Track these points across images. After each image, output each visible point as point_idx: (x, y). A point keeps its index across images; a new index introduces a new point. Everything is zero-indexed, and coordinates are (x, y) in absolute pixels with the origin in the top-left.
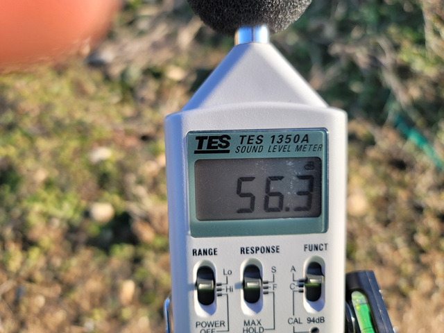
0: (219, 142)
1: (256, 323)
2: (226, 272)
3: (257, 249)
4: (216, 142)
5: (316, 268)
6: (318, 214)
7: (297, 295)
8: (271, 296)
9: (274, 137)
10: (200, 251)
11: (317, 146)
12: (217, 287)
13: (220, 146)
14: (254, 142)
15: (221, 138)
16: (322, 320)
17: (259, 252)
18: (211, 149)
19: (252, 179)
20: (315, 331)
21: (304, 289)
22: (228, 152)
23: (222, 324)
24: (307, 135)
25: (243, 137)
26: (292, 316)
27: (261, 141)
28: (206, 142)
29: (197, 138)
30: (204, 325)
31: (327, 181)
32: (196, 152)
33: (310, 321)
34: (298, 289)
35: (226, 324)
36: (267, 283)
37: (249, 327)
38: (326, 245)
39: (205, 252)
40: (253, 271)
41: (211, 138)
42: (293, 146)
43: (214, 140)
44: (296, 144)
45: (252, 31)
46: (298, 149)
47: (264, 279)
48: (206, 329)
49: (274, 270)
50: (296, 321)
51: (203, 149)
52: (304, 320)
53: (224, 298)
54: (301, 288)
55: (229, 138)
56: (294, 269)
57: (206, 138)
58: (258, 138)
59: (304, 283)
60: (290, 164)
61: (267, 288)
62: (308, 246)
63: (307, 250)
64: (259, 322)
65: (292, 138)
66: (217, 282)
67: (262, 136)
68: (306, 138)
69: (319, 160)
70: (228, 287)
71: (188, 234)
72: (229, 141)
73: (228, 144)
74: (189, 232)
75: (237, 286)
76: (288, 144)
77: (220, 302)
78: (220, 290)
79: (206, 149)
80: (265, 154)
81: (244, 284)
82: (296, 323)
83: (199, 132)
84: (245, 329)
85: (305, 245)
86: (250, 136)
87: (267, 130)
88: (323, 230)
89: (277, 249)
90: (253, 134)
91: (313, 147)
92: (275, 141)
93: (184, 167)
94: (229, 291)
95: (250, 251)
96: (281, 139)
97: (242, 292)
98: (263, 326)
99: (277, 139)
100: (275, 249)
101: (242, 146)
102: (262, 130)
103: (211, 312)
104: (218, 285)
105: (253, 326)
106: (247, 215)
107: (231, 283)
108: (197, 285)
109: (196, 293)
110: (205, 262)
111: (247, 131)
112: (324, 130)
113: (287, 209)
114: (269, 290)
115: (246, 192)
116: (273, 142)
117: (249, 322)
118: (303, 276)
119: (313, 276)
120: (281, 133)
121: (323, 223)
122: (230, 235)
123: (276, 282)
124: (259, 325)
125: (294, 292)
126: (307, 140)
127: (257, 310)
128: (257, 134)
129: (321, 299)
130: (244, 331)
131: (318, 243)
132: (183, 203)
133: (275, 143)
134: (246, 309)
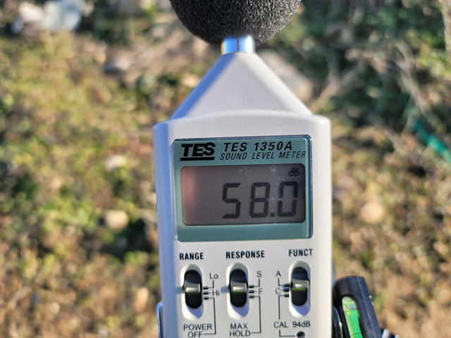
0: (204, 150)
1: (243, 326)
2: (212, 276)
3: (242, 254)
4: (201, 150)
5: (301, 273)
6: (303, 220)
7: (283, 299)
8: (256, 300)
9: (257, 144)
10: (186, 255)
11: (301, 153)
12: (204, 291)
13: (205, 153)
14: (238, 149)
15: (206, 145)
16: (307, 324)
17: (244, 256)
18: (197, 156)
19: (237, 185)
20: (301, 334)
21: (290, 293)
22: (213, 159)
23: (209, 326)
24: (290, 143)
25: (227, 144)
26: (278, 320)
27: (245, 148)
28: (191, 149)
29: (183, 145)
30: (191, 327)
31: (310, 187)
32: (182, 159)
33: (296, 325)
34: (283, 293)
35: (213, 327)
36: (252, 287)
37: (235, 330)
38: (311, 250)
39: (192, 256)
40: (239, 275)
41: (197, 145)
42: (276, 152)
43: (199, 148)
44: (279, 151)
45: (238, 41)
46: (281, 156)
47: (250, 284)
48: (193, 331)
49: (259, 274)
50: (282, 324)
51: (188, 157)
52: (290, 324)
53: (211, 301)
54: (286, 293)
55: (213, 145)
56: (279, 273)
57: (191, 145)
58: (242, 146)
59: (289, 288)
60: (273, 170)
61: (253, 292)
62: (292, 252)
63: (292, 255)
64: (245, 326)
65: (276, 145)
66: (204, 285)
67: (246, 144)
68: (289, 145)
69: (303, 166)
70: (215, 291)
71: (175, 239)
72: (213, 148)
73: (213, 151)
74: (176, 237)
75: (224, 290)
76: (272, 151)
77: (206, 305)
78: (206, 293)
79: (191, 157)
80: (249, 161)
81: (230, 287)
82: (282, 327)
83: (184, 140)
84: (232, 332)
85: (290, 251)
86: (234, 144)
87: (250, 138)
88: (308, 235)
89: (262, 254)
90: (236, 141)
91: (296, 154)
92: (259, 148)
93: (171, 174)
94: (215, 294)
95: (236, 255)
96: (264, 146)
97: (228, 295)
98: (249, 329)
99: (261, 146)
100: (260, 254)
101: (226, 153)
102: (246, 138)
103: (198, 315)
104: (205, 289)
105: (240, 329)
106: (232, 220)
107: (218, 287)
108: (184, 288)
109: (183, 296)
110: (191, 266)
111: (231, 138)
112: (308, 137)
113: (273, 215)
114: (255, 294)
115: (231, 198)
116: (256, 150)
117: (235, 325)
118: (289, 281)
119: (299, 281)
120: (265, 140)
121: (308, 229)
122: (215, 240)
123: (261, 287)
124: (245, 329)
125: (279, 296)
126: (290, 148)
127: (244, 314)
128: (241, 142)
129: (306, 304)
130: (230, 334)
131: (303, 248)
132: (170, 208)
133: (259, 150)
134: (232, 312)
